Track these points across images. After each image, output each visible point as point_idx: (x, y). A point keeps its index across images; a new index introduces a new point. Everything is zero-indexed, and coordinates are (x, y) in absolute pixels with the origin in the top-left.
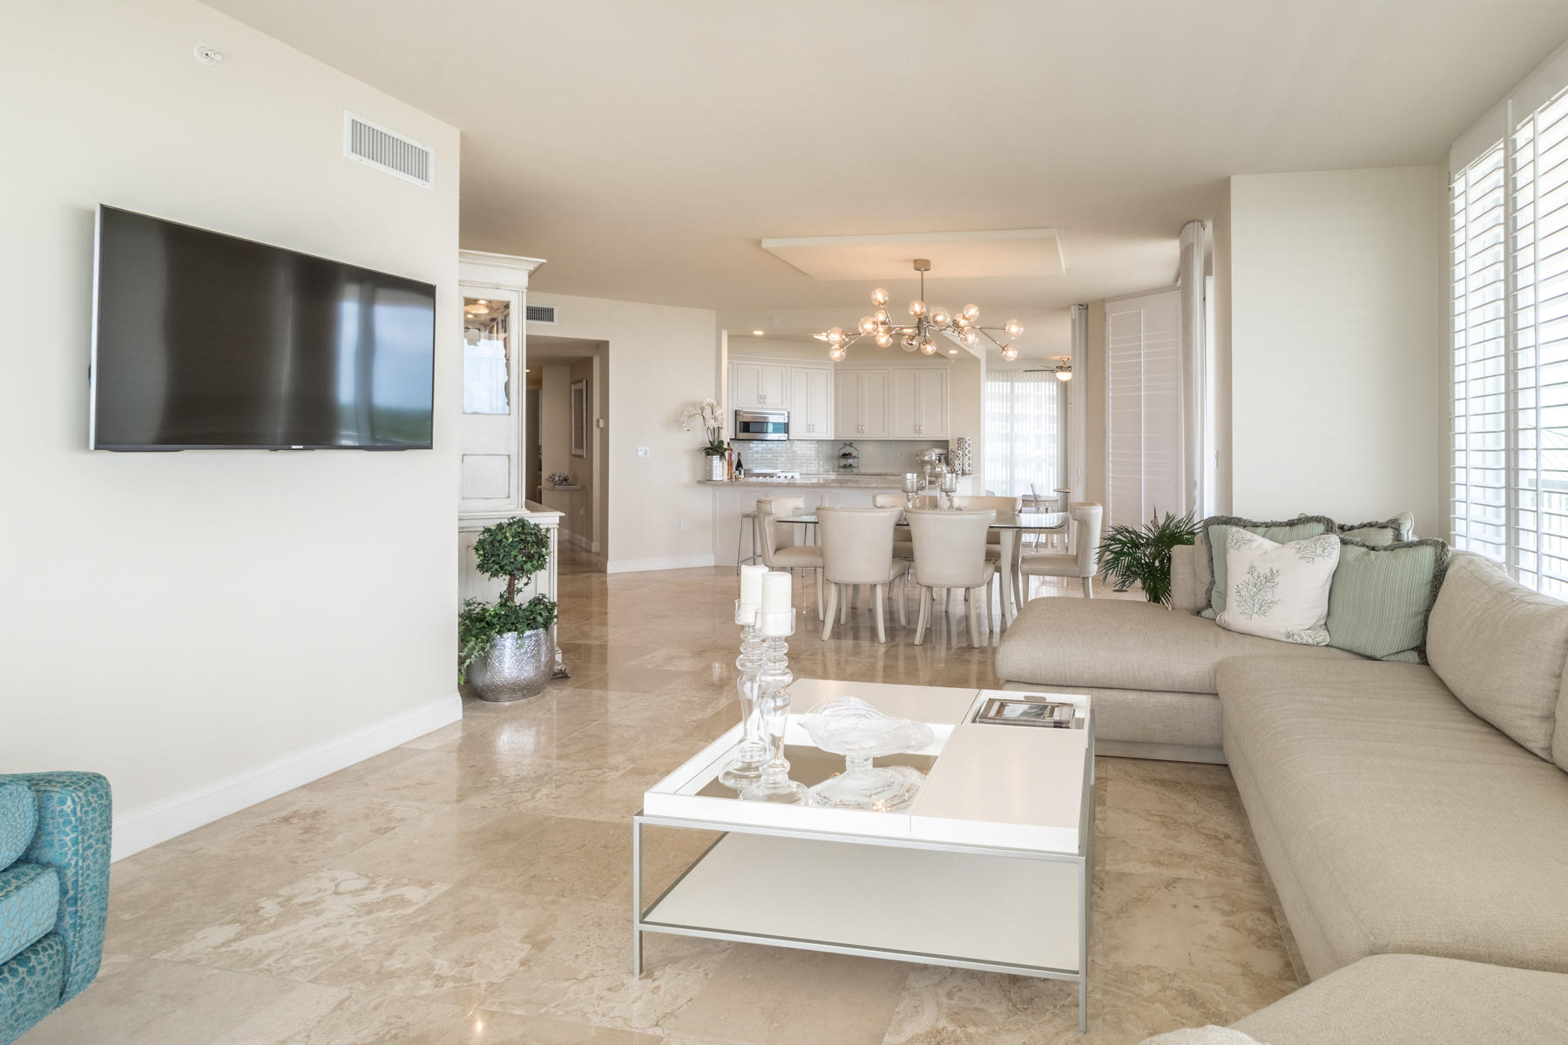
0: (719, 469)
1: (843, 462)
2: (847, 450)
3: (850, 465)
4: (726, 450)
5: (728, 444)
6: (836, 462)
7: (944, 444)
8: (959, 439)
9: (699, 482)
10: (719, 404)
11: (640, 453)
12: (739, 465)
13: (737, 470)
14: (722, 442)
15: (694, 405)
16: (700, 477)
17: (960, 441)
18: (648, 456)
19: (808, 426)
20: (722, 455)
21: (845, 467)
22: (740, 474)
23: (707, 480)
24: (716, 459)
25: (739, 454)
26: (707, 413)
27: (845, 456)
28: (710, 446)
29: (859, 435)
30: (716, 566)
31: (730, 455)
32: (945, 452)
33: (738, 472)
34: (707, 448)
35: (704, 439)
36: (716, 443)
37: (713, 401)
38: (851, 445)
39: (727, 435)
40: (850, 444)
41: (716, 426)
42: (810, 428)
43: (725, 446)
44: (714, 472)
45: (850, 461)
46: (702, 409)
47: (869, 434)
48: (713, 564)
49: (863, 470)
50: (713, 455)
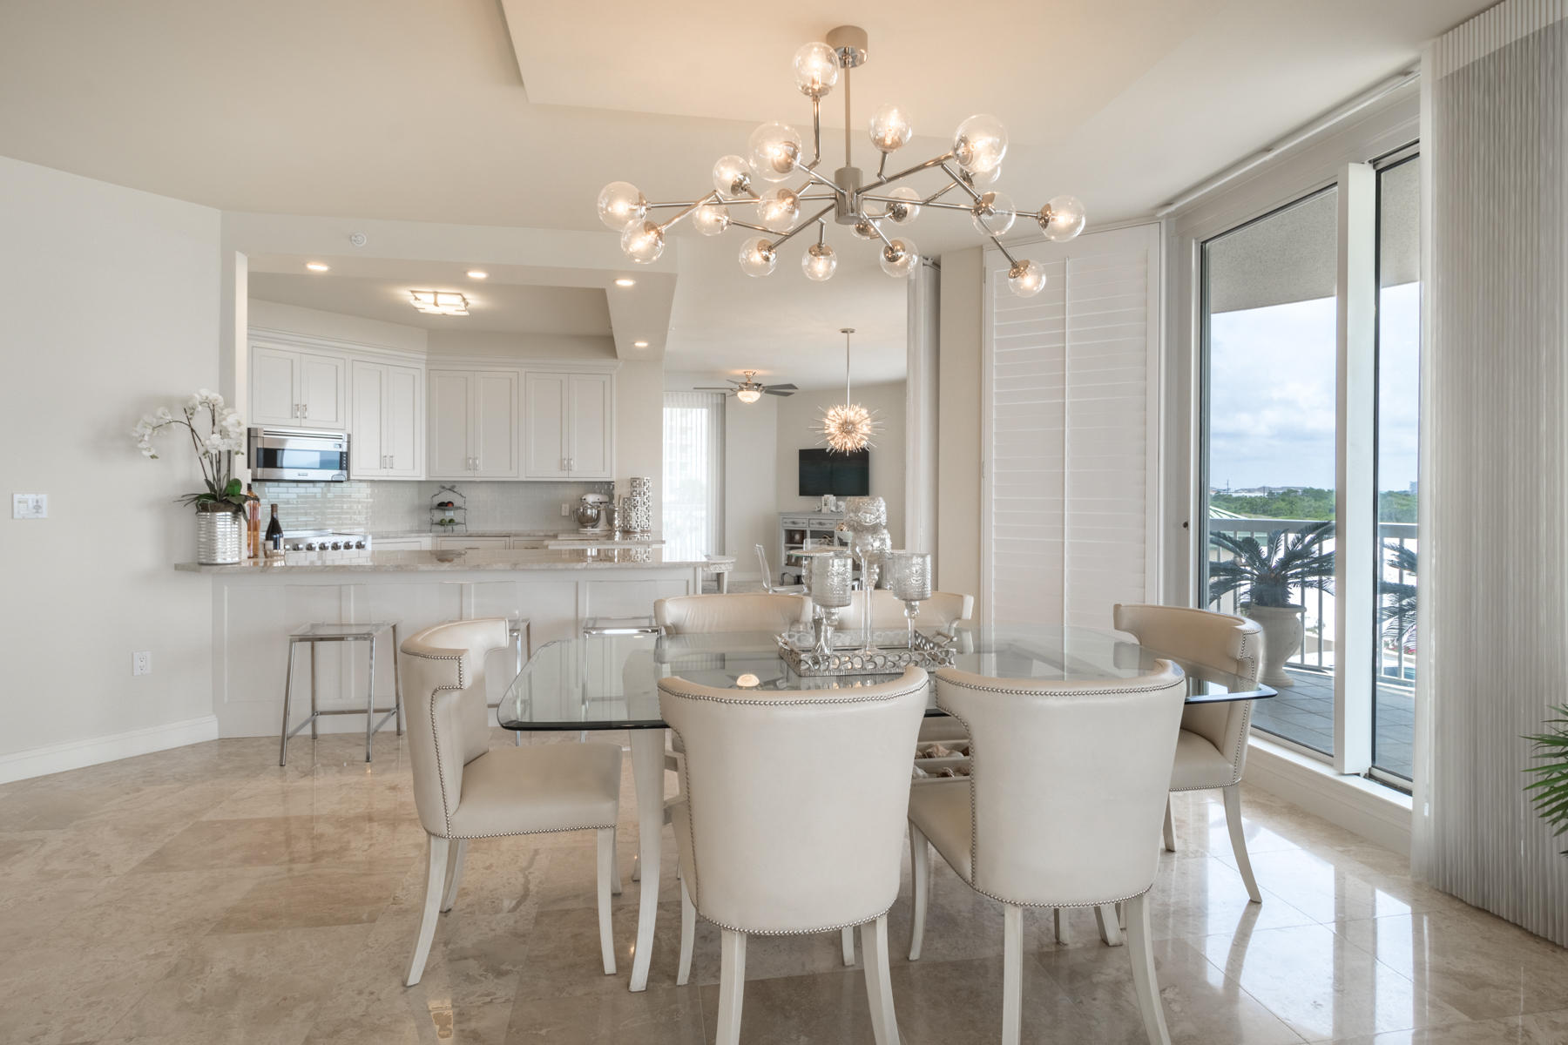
0: (229, 535)
1: (438, 516)
2: (446, 497)
3: (451, 521)
4: (246, 498)
5: (249, 487)
6: (426, 517)
7: (607, 487)
8: (634, 480)
9: (177, 567)
10: (230, 403)
11: (20, 510)
12: (274, 529)
13: (268, 537)
14: (237, 483)
15: (169, 403)
16: (182, 555)
17: (634, 482)
18: (45, 513)
19: (383, 458)
20: (238, 510)
21: (442, 523)
22: (276, 546)
23: (203, 562)
24: (224, 523)
25: (274, 507)
26: (201, 422)
27: (443, 506)
28: (207, 491)
29: (470, 473)
30: (223, 742)
31: (254, 509)
32: (606, 499)
33: (270, 544)
34: (200, 497)
35: (196, 476)
36: (224, 484)
37: (215, 396)
38: (451, 489)
39: (242, 471)
40: (451, 487)
41: (224, 449)
42: (386, 461)
43: (244, 491)
44: (220, 545)
45: (449, 514)
46: (189, 412)
47: (484, 472)
48: (215, 736)
49: (473, 528)
50: (215, 509)
